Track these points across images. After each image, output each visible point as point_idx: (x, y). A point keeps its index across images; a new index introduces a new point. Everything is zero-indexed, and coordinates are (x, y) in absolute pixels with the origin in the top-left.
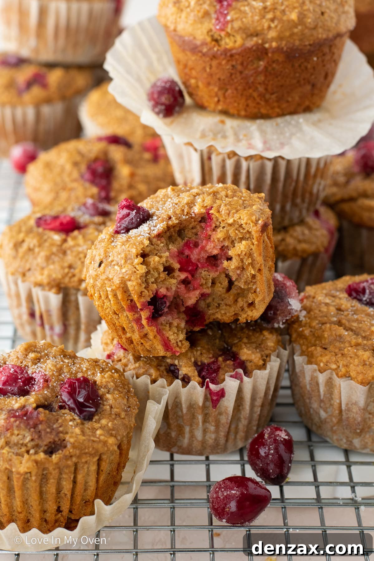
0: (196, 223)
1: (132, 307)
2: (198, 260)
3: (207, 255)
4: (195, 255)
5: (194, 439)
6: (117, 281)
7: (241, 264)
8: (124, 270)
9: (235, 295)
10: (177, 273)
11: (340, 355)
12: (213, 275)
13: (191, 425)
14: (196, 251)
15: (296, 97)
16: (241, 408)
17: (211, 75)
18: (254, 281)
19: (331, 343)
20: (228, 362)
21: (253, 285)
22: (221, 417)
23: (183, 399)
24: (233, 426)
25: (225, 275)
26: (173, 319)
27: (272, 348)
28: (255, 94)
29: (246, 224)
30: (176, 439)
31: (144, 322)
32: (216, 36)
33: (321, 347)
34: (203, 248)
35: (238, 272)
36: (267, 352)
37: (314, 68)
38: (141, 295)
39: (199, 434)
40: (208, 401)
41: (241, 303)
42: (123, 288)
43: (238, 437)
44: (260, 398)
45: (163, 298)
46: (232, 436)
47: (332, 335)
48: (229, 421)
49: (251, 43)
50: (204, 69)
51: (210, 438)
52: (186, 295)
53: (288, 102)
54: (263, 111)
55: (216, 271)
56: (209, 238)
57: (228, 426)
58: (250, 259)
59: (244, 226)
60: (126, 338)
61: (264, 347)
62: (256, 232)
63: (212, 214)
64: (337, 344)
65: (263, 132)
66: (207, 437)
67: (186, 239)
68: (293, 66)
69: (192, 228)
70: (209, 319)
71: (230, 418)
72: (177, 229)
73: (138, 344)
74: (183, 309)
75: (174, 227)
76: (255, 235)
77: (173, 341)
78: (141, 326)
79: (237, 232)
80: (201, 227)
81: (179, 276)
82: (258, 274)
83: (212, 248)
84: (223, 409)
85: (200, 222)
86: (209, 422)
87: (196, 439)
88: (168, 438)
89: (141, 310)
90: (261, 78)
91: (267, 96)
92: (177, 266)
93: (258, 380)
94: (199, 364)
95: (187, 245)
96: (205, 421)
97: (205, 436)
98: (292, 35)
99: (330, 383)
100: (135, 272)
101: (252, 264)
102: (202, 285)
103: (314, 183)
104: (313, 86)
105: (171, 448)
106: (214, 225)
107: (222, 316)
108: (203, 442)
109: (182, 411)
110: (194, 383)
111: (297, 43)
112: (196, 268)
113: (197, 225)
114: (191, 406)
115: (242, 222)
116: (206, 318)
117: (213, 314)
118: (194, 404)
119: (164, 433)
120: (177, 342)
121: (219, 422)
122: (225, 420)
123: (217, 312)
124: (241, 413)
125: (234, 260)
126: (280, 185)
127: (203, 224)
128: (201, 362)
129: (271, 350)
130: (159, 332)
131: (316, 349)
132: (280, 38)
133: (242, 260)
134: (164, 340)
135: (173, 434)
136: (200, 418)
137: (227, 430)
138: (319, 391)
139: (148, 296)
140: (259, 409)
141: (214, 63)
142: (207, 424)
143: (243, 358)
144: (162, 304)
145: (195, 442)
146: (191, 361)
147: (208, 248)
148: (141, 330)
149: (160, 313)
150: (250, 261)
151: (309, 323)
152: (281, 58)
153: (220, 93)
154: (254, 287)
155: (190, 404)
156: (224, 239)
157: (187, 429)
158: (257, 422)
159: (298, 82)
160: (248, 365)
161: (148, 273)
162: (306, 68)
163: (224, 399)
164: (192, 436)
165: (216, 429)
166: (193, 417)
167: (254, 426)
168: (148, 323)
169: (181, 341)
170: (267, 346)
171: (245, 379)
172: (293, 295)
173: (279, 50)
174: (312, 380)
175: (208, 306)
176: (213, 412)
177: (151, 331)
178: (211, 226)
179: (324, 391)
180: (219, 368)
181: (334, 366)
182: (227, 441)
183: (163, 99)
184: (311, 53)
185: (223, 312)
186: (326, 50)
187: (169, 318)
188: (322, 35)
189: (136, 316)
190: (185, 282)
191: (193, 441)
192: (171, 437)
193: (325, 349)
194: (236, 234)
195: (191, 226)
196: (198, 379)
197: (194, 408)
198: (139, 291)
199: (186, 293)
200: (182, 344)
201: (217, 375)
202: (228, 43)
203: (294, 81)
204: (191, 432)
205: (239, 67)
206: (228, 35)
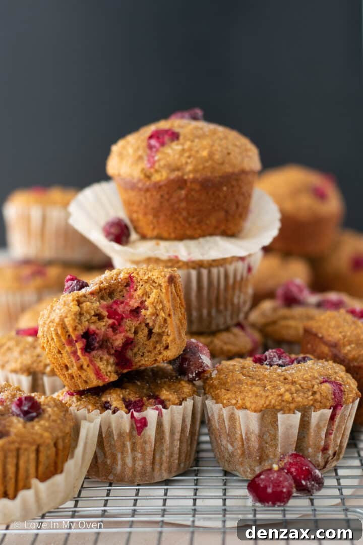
0: (122, 287)
1: (70, 342)
2: (123, 312)
3: (131, 308)
4: (120, 309)
5: (125, 467)
6: (57, 320)
7: (154, 310)
8: (62, 311)
9: (154, 342)
10: (106, 319)
11: (239, 393)
12: (135, 323)
13: (122, 453)
14: (121, 306)
15: (213, 221)
16: (163, 441)
17: (146, 206)
18: (166, 325)
19: (233, 385)
20: (150, 400)
21: (166, 329)
22: (146, 445)
23: (113, 425)
24: (157, 457)
25: (145, 324)
26: (103, 355)
27: (188, 394)
28: (181, 218)
29: (157, 278)
30: (111, 467)
31: (79, 353)
32: (148, 174)
33: (225, 389)
34: (127, 304)
35: (153, 318)
36: (184, 396)
37: (225, 197)
38: (75, 329)
39: (129, 461)
40: (134, 430)
41: (159, 347)
42: (62, 324)
43: (163, 468)
44: (178, 432)
45: (93, 335)
46: (157, 467)
47: (233, 380)
48: (153, 449)
49: (173, 176)
50: (141, 202)
51: (138, 465)
52: (114, 338)
53: (206, 224)
54: (189, 233)
55: (138, 320)
56: (131, 297)
57: (152, 453)
58: (161, 304)
59: (156, 280)
60: (68, 374)
61: (181, 392)
62: (165, 282)
63: (134, 277)
64: (237, 386)
65: (187, 248)
66: (136, 466)
67: (115, 299)
68: (207, 193)
69: (120, 292)
70: (136, 365)
71: (153, 446)
72: (108, 291)
73: (76, 376)
74: (113, 352)
75: (105, 289)
76: (164, 285)
77: (103, 371)
78: (78, 359)
79: (151, 286)
80: (127, 291)
81: (107, 321)
82: (168, 318)
83: (134, 304)
84: (147, 439)
85: (126, 286)
86: (136, 451)
87: (128, 466)
88: (106, 467)
89: (76, 341)
90: (183, 205)
91: (190, 220)
92: (105, 313)
93: (175, 415)
94: (127, 400)
95: (116, 303)
96: (133, 449)
97: (135, 464)
98: (204, 168)
99: (232, 418)
100: (70, 310)
101: (163, 309)
102: (126, 331)
103: (234, 294)
104: (227, 212)
105: (108, 476)
106: (135, 287)
107: (145, 362)
108: (134, 470)
109: (113, 438)
110: (122, 413)
111: (209, 174)
112: (122, 318)
113: (123, 288)
114: (121, 435)
115: (154, 277)
116: (134, 364)
117: (139, 361)
118: (123, 433)
119: (101, 462)
120: (107, 373)
121: (145, 450)
122: (149, 448)
123: (142, 360)
124: (163, 446)
125: (149, 308)
126: (205, 292)
127: (128, 288)
128: (129, 399)
129: (187, 395)
130: (91, 361)
131: (221, 391)
132: (195, 171)
133: (155, 307)
134: (96, 369)
135: (109, 461)
136: (128, 444)
137: (152, 457)
138: (225, 426)
139: (81, 330)
140: (178, 442)
141: (148, 195)
142: (136, 453)
143: (163, 397)
144: (93, 339)
145: (127, 469)
146: (120, 397)
147: (131, 303)
148: (77, 362)
149: (92, 347)
150: (161, 306)
151: (219, 377)
152: (197, 187)
153: (155, 221)
154: (166, 330)
155: (120, 432)
156: (143, 295)
157: (119, 456)
158: (178, 456)
159: (214, 207)
160: (167, 403)
161: (81, 314)
162: (219, 196)
163: (147, 428)
164: (124, 464)
165: (142, 456)
166: (124, 445)
167: (176, 459)
168: (82, 353)
169: (110, 372)
170: (184, 391)
171: (164, 411)
172: (205, 352)
173: (194, 181)
174: (219, 418)
175: (135, 354)
176: (139, 440)
177: (84, 360)
178: (133, 287)
179: (228, 425)
180: (143, 404)
181: (234, 402)
182: (153, 469)
183: (113, 230)
184: (221, 184)
185: (146, 359)
186: (234, 183)
187: (100, 352)
188: (228, 169)
189: (73, 349)
190: (112, 326)
191: (125, 468)
192: (107, 465)
193: (228, 390)
194: (151, 288)
195: (119, 290)
196: (125, 409)
197: (124, 437)
198: (74, 325)
199: (113, 335)
200: (111, 375)
201: (141, 409)
202: (156, 178)
203: (210, 207)
204: (123, 459)
205: (166, 197)
206: (157, 171)
